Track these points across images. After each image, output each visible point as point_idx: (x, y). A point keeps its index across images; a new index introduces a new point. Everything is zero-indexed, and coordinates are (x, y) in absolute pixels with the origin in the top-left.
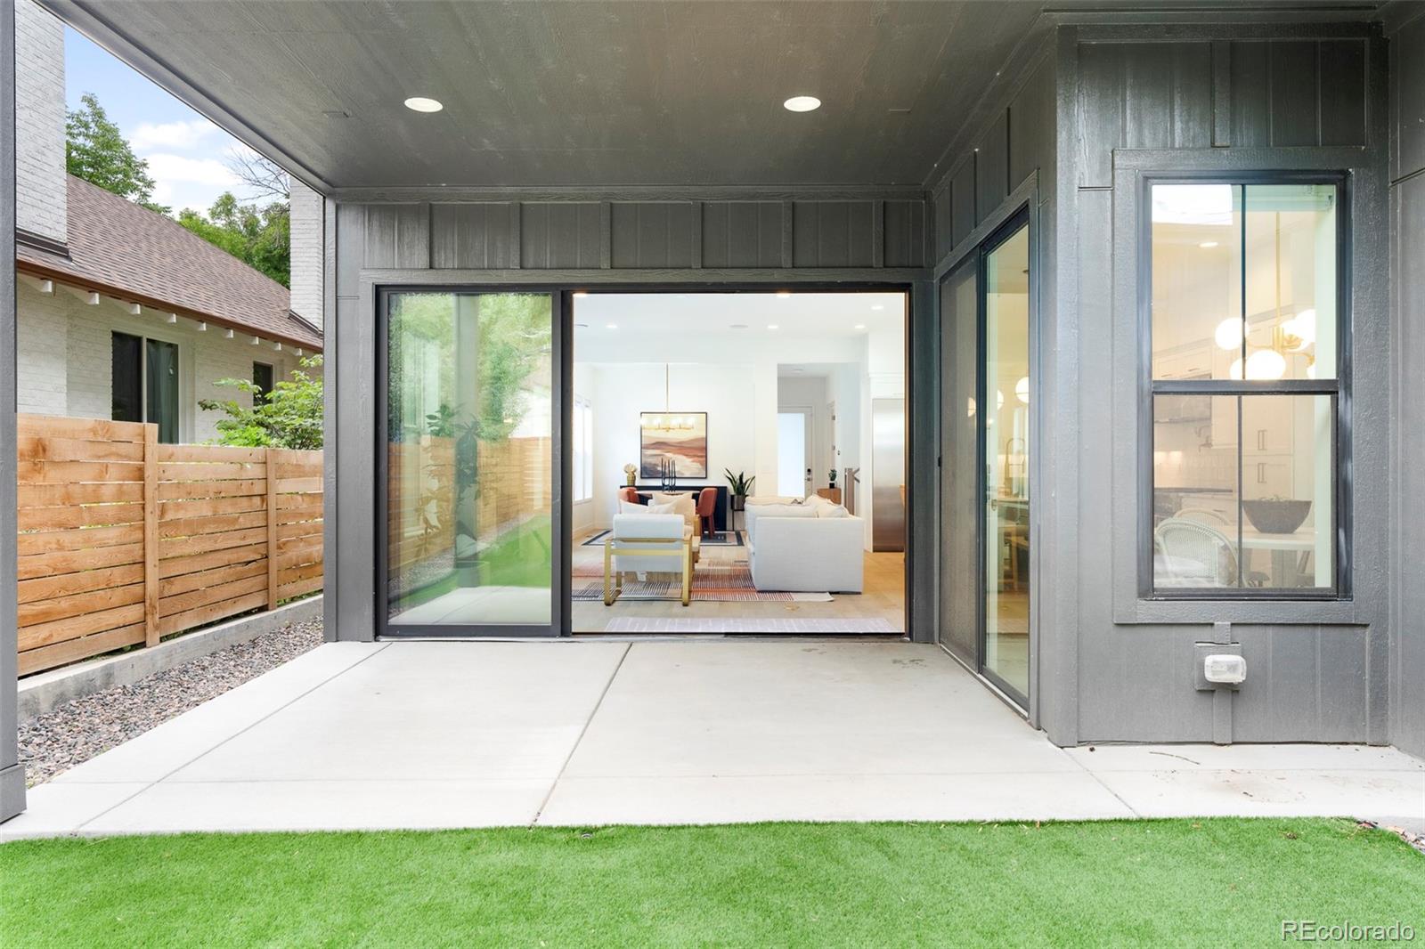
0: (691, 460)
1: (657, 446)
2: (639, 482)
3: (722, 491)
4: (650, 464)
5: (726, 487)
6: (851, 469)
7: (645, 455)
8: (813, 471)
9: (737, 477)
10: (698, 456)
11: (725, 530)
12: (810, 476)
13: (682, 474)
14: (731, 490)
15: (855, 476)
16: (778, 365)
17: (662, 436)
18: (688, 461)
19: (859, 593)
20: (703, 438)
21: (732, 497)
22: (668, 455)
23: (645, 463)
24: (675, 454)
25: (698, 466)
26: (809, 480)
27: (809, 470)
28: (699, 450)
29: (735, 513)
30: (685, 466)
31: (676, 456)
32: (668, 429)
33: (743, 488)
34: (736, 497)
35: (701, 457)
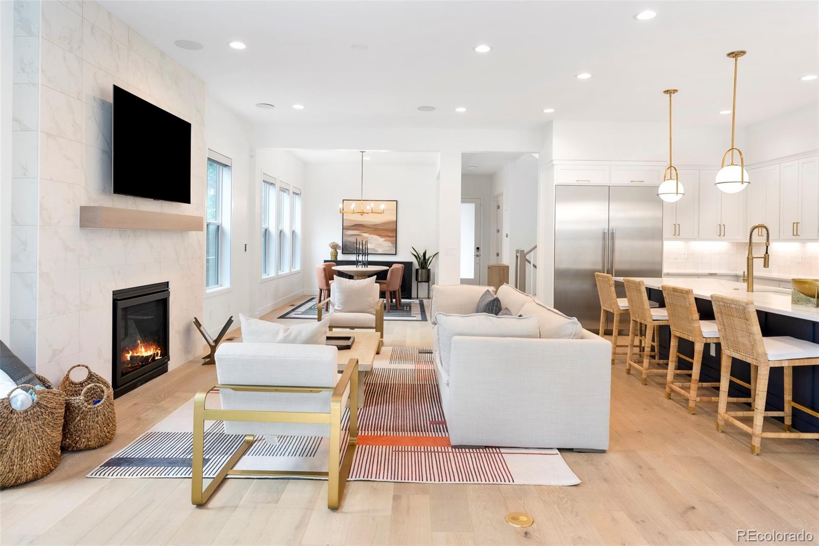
0: (384, 239)
1: (356, 227)
2: (341, 257)
3: (408, 266)
4: (350, 242)
5: (412, 263)
6: (524, 251)
7: (346, 235)
8: (481, 249)
9: (421, 254)
10: (389, 237)
11: (410, 298)
12: (478, 253)
13: (376, 251)
14: (416, 265)
15: (527, 257)
16: (463, 154)
17: (359, 219)
18: (381, 240)
19: (603, 452)
20: (394, 222)
21: (417, 270)
22: (364, 234)
23: (346, 241)
24: (370, 234)
25: (390, 244)
26: (477, 256)
27: (478, 248)
28: (390, 231)
29: (419, 283)
30: (377, 245)
31: (371, 236)
32: (362, 213)
33: (426, 263)
34: (420, 271)
35: (392, 237)
